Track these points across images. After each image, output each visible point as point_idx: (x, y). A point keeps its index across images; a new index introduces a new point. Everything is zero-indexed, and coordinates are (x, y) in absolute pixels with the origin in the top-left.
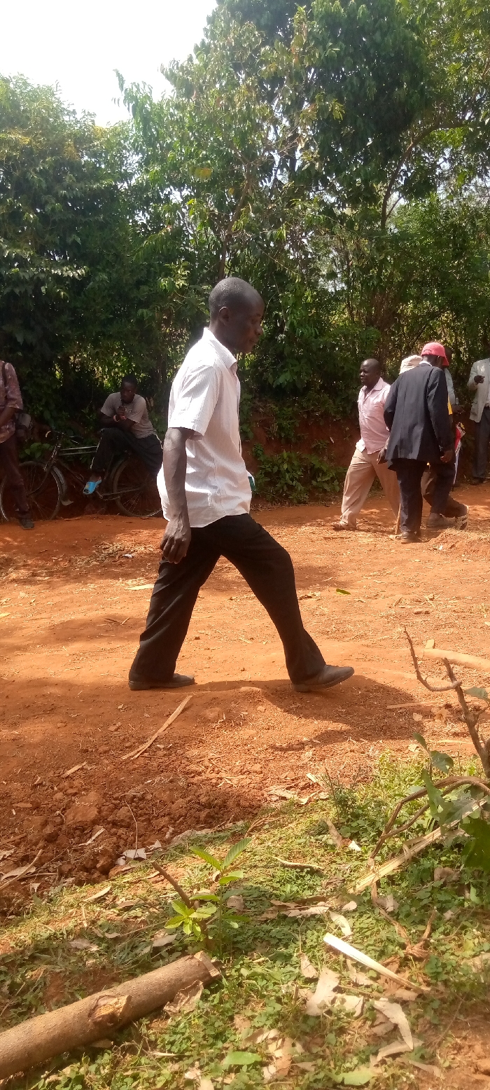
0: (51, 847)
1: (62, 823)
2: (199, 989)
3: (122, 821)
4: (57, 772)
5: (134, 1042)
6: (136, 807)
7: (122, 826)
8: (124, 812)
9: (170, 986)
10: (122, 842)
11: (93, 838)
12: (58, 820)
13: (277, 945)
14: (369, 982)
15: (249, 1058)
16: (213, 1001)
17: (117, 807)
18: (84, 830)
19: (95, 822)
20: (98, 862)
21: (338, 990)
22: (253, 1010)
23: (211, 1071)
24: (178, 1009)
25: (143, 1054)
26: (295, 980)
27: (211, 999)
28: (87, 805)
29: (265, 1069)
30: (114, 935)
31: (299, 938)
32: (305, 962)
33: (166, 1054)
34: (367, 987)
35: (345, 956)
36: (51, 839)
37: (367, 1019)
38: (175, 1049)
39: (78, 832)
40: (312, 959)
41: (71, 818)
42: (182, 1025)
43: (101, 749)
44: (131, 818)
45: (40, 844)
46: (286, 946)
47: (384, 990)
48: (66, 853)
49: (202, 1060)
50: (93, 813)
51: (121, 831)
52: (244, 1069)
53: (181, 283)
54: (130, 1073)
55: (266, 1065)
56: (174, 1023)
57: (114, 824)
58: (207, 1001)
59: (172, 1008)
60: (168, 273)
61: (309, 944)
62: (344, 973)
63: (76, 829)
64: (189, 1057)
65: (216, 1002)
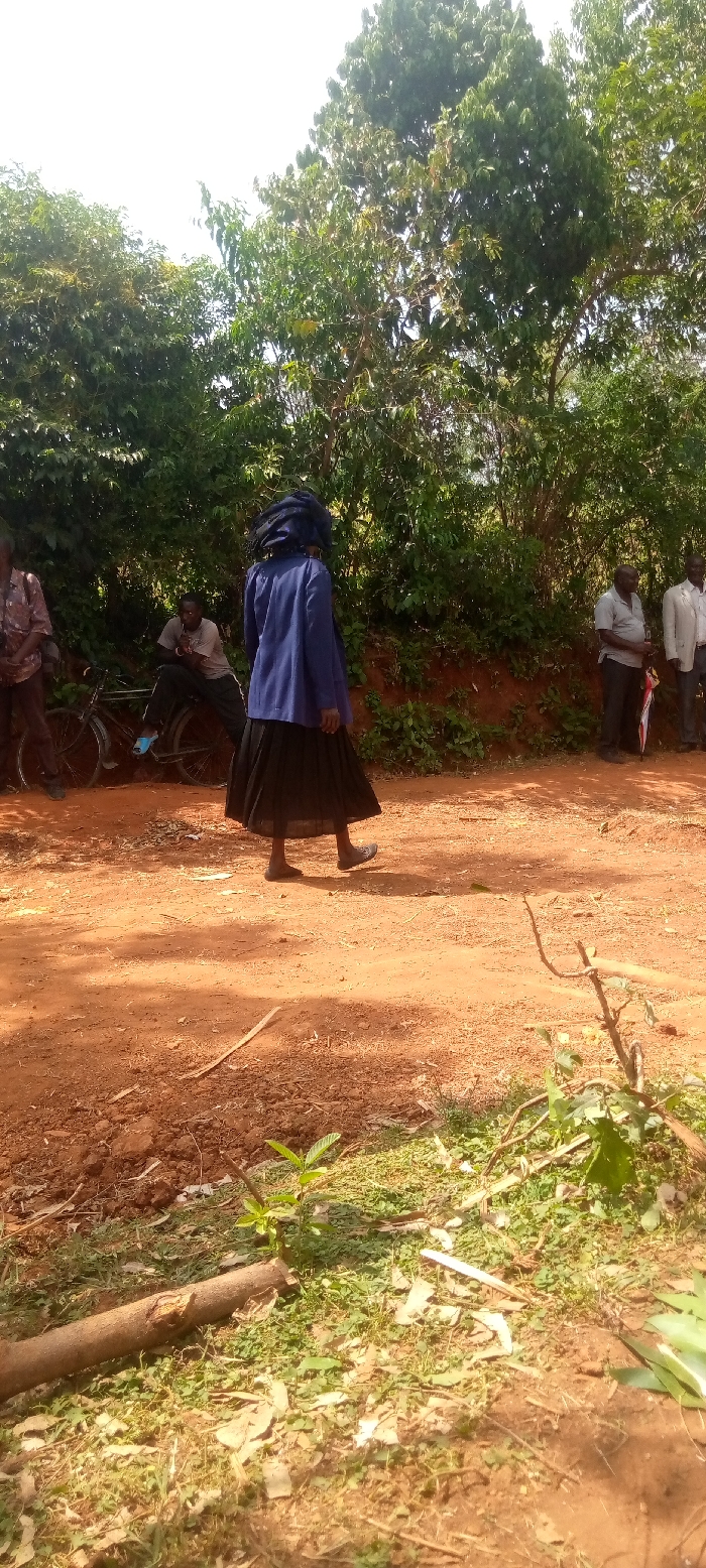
0: (93, 1181)
1: (107, 1154)
2: (272, 1298)
3: (183, 1152)
4: (101, 1095)
5: (198, 1346)
6: (200, 1137)
7: (183, 1158)
8: (186, 1141)
9: (241, 1291)
10: (182, 1176)
11: (147, 1171)
12: (103, 1150)
13: (366, 1260)
14: (469, 1293)
15: (330, 1363)
16: (288, 1310)
17: (176, 1135)
18: (136, 1162)
19: (149, 1153)
20: (153, 1196)
21: (432, 1300)
22: (334, 1320)
23: (285, 1375)
24: (249, 1316)
25: (207, 1358)
26: (384, 1292)
27: (286, 1307)
28: (139, 1133)
29: (345, 1375)
30: (175, 1257)
31: (392, 1252)
32: (397, 1273)
33: (235, 1359)
34: (466, 1298)
35: (444, 1267)
36: (94, 1171)
37: (464, 1328)
38: (244, 1354)
39: (127, 1165)
40: (406, 1272)
41: (117, 1149)
42: (252, 1332)
43: (156, 1070)
44: (194, 1149)
45: (81, 1177)
46: (376, 1260)
48: (112, 1188)
49: (275, 1365)
50: (147, 1142)
51: (182, 1164)
52: (322, 1373)
53: (270, 472)
54: (193, 1377)
55: (348, 1370)
56: (243, 1330)
57: (173, 1155)
58: (281, 1310)
59: (242, 1316)
60: (254, 457)
61: (402, 1257)
62: (441, 1284)
63: (126, 1161)
64: (259, 1362)
65: (293, 1310)
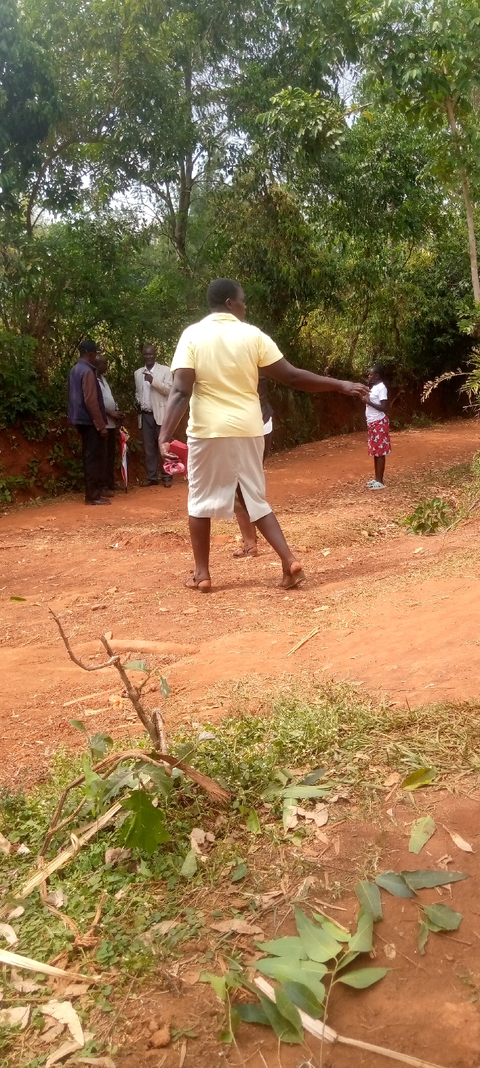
14: (36, 987)
34: (34, 993)
35: (9, 966)
37: (34, 1028)
47: (53, 992)
62: (9, 985)
